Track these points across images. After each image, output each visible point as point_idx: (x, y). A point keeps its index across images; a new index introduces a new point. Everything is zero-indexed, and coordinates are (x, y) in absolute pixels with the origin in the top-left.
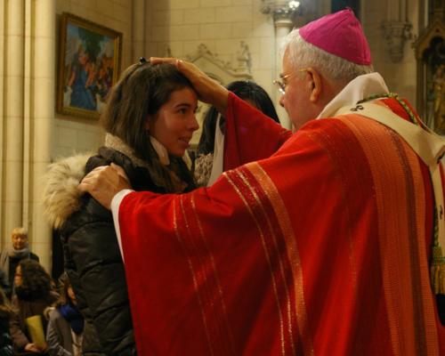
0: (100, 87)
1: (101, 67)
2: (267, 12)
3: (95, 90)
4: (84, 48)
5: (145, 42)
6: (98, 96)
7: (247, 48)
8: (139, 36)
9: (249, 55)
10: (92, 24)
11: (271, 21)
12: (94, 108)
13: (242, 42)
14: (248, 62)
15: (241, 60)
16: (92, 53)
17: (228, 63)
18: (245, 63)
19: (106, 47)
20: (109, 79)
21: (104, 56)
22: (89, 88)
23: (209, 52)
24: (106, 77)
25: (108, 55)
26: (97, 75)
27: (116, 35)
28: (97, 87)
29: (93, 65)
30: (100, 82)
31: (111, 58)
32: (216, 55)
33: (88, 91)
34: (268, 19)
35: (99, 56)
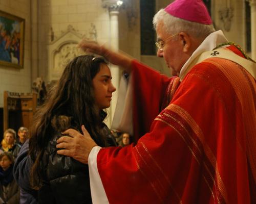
0: (13, 49)
1: (14, 38)
2: (105, 7)
3: (10, 51)
4: (4, 28)
5: (38, 24)
6: (12, 54)
7: (94, 27)
8: (35, 21)
9: (96, 31)
10: (8, 14)
11: (108, 12)
12: (10, 61)
13: (92, 24)
14: (95, 34)
15: (91, 33)
16: (8, 30)
17: (85, 35)
18: (94, 35)
19: (16, 27)
20: (18, 44)
21: (15, 32)
22: (7, 50)
23: (73, 29)
24: (16, 44)
25: (18, 31)
26: (11, 43)
27: (21, 20)
28: (11, 49)
29: (9, 37)
30: (13, 46)
31: (19, 33)
32: (78, 31)
33: (7, 51)
34: (106, 11)
35: (12, 32)
